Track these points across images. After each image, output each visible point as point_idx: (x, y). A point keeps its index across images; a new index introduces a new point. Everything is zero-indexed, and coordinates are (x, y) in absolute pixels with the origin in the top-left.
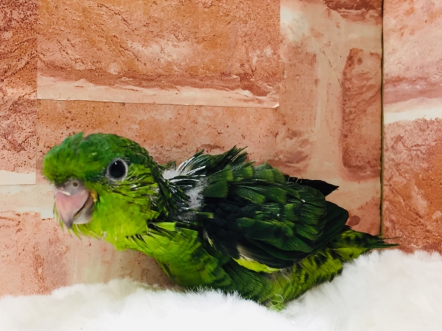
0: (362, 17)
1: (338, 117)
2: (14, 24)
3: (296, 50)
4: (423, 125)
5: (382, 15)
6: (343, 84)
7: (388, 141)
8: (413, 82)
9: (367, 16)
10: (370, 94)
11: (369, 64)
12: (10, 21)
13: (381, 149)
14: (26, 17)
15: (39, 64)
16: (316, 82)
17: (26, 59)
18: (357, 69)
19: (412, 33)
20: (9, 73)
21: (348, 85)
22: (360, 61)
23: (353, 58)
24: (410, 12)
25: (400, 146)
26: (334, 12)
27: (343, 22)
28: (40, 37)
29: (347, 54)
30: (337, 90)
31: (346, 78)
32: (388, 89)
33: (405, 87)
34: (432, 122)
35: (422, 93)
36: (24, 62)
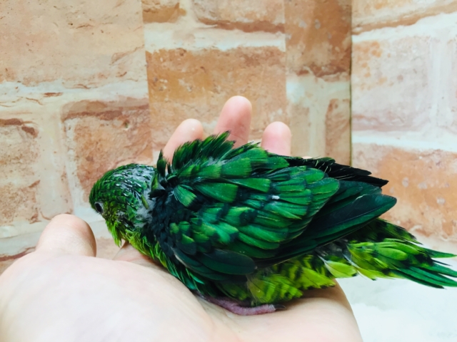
0: (338, 79)
1: (323, 143)
2: (138, 125)
3: (297, 108)
4: (375, 147)
5: (350, 73)
6: (326, 123)
7: (355, 153)
8: (369, 119)
9: (341, 77)
10: (343, 126)
11: (343, 107)
12: (136, 123)
13: (350, 157)
14: (144, 120)
15: (153, 145)
16: (309, 125)
17: (146, 143)
18: (335, 111)
19: (369, 88)
20: (138, 153)
21: (329, 122)
22: (337, 106)
23: (332, 106)
24: (368, 75)
25: (361, 157)
26: (320, 80)
27: (326, 84)
28: (152, 130)
29: (328, 103)
30: (323, 127)
31: (328, 118)
32: (354, 121)
33: (364, 122)
34: (380, 146)
35: (374, 128)
36: (145, 146)
